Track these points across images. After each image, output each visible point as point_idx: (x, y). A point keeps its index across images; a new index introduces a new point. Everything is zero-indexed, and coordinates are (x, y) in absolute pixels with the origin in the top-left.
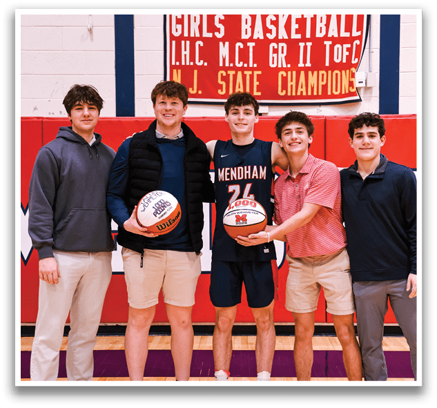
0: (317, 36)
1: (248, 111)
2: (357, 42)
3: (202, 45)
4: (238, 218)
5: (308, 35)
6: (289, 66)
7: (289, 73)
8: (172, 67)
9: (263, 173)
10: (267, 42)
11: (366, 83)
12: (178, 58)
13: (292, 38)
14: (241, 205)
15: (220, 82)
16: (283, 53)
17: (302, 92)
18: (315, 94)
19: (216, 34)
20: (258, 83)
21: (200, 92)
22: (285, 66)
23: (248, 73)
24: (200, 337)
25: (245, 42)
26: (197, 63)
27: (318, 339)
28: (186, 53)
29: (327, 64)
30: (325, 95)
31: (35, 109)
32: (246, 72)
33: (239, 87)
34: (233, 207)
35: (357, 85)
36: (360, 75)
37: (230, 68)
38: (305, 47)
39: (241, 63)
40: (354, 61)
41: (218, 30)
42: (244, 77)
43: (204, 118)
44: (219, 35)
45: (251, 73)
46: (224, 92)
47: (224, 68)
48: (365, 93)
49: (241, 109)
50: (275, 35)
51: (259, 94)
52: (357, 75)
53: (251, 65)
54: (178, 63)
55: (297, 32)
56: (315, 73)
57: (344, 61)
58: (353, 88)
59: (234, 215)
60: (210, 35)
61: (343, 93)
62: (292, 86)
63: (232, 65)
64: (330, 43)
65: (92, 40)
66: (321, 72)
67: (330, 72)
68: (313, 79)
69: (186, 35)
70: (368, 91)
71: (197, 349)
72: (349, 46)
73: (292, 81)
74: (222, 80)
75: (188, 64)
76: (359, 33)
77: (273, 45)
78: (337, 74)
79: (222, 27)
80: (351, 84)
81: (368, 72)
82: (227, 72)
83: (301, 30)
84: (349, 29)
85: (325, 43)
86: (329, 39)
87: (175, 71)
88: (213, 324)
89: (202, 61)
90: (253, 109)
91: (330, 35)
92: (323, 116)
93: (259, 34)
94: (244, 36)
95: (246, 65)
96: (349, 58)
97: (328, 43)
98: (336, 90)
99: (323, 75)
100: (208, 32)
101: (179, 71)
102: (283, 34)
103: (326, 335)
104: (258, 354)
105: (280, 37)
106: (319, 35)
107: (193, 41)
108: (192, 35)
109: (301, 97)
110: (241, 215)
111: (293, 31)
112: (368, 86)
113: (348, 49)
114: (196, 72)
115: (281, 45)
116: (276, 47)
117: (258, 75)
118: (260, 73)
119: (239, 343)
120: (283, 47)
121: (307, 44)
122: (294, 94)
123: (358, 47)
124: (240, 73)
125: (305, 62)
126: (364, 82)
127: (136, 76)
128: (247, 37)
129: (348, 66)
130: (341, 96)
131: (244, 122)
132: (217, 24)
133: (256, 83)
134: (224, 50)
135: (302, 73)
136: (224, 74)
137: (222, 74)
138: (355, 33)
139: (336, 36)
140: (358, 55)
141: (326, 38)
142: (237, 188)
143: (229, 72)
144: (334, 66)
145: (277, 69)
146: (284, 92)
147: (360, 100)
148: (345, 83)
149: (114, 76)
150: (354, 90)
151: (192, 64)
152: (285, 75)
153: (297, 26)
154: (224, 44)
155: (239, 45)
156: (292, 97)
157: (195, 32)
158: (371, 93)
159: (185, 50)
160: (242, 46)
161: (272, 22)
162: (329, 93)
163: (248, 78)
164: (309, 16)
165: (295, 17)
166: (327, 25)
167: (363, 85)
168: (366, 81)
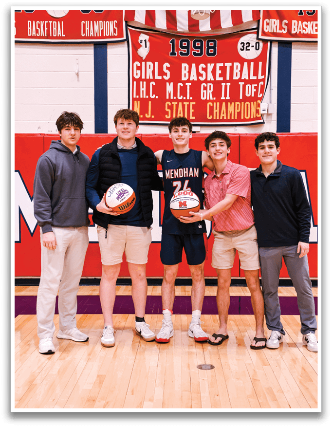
0: (234, 79)
1: (185, 130)
2: (262, 83)
3: (154, 84)
4: (181, 204)
5: (228, 78)
6: (214, 99)
7: (215, 103)
8: (134, 99)
9: (197, 173)
10: (199, 82)
11: (268, 111)
12: (138, 93)
13: (217, 80)
14: (183, 195)
15: (167, 109)
16: (210, 89)
17: (223, 117)
18: (233, 118)
19: (164, 77)
20: (193, 111)
21: (153, 117)
22: (211, 99)
23: (186, 104)
24: (152, 287)
25: (184, 82)
26: (151, 96)
27: (234, 288)
28: (143, 89)
29: (241, 98)
30: (239, 119)
31: (39, 128)
32: (185, 103)
33: (180, 113)
34: (177, 196)
35: (261, 112)
36: (264, 106)
37: (174, 100)
38: (226, 86)
39: (182, 96)
40: (260, 96)
41: (166, 74)
42: (183, 106)
43: (155, 134)
44: (166, 78)
45: (188, 103)
46: (169, 117)
47: (170, 100)
48: (267, 118)
49: (180, 128)
50: (205, 78)
51: (194, 118)
52: (261, 105)
53: (188, 98)
54: (138, 97)
55: (220, 75)
56: (233, 103)
57: (253, 96)
58: (259, 114)
59: (178, 202)
60: (160, 78)
61: (252, 117)
62: (216, 112)
63: (175, 98)
64: (243, 83)
65: (78, 81)
66: (237, 103)
67: (243, 103)
68: (231, 108)
69: (143, 77)
70: (269, 117)
71: (150, 295)
72: (256, 85)
73: (216, 109)
74: (168, 109)
75: (144, 97)
76: (263, 77)
77: (204, 84)
78: (247, 105)
79: (168, 72)
80: (257, 111)
81: (269, 103)
82: (171, 103)
83: (223, 74)
84: (256, 74)
85: (240, 83)
86: (242, 81)
87: (135, 102)
88: (161, 278)
89: (154, 95)
90: (188, 129)
91: (243, 78)
92: (238, 134)
93: (194, 77)
94: (183, 79)
95: (185, 98)
96: (256, 93)
98: (247, 116)
99: (238, 105)
100: (159, 75)
101: (139, 102)
102: (210, 77)
103: (240, 286)
104: (193, 298)
105: (208, 79)
106: (235, 78)
107: (148, 81)
108: (148, 78)
109: (223, 120)
110: (182, 201)
111: (217, 75)
112: (269, 113)
113: (255, 88)
114: (150, 102)
115: (209, 84)
116: (206, 86)
117: (193, 105)
118: (194, 103)
119: (180, 291)
120: (210, 86)
121: (227, 84)
122: (218, 118)
123: (262, 87)
124: (180, 104)
125: (225, 96)
126: (266, 110)
127: (109, 106)
128: (186, 79)
129: (255, 99)
130: (250, 120)
131: (183, 137)
132: (165, 70)
133: (192, 111)
134: (170, 88)
135: (224, 104)
136: (170, 104)
137: (168, 104)
138: (260, 77)
139: (247, 78)
140: (262, 92)
141: (240, 80)
142: (179, 183)
143: (173, 103)
144: (246, 99)
145: (206, 101)
146: (211, 116)
147: (264, 123)
148: (254, 110)
149: (94, 105)
150: (260, 116)
151: (147, 97)
152: (212, 105)
153: (220, 72)
154: (170, 84)
155: (180, 84)
156: (216, 121)
157: (149, 75)
158: (271, 118)
159: (143, 88)
160: (182, 85)
161: (203, 69)
162: (242, 118)
163: (186, 107)
164: (228, 65)
165: (219, 65)
166: (241, 71)
167: (266, 112)
168: (268, 109)
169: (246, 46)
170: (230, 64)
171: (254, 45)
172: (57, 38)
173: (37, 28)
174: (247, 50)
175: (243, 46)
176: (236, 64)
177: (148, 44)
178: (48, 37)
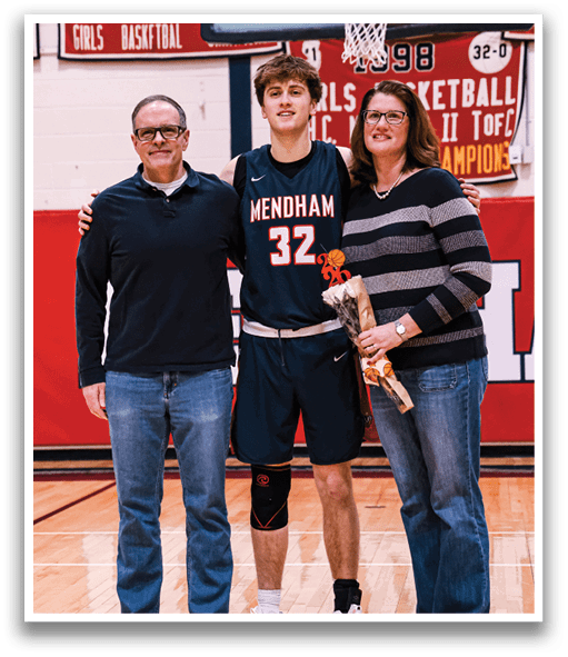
0: (464, 105)
3: (329, 120)
5: (453, 105)
11: (522, 159)
13: (434, 108)
18: (463, 172)
29: (476, 137)
30: (474, 174)
35: (511, 161)
36: (514, 152)
38: (450, 119)
40: (508, 133)
41: (348, 103)
44: (350, 108)
48: (521, 171)
52: (511, 149)
55: (441, 101)
56: (463, 148)
57: (497, 133)
60: (339, 109)
64: (479, 113)
65: (204, 118)
66: (469, 148)
67: (480, 147)
68: (459, 156)
70: (526, 168)
72: (502, 115)
78: (488, 150)
79: (353, 100)
80: (504, 161)
81: (524, 145)
84: (501, 96)
85: (474, 113)
86: (478, 109)
89: (329, 139)
96: (502, 130)
97: (476, 114)
98: (488, 167)
99: (471, 151)
100: (337, 104)
106: (466, 104)
107: (319, 116)
111: (436, 100)
112: (526, 161)
113: (501, 120)
121: (453, 115)
123: (513, 117)
125: (450, 136)
126: (520, 158)
129: (500, 139)
130: (492, 174)
132: (347, 96)
135: (447, 150)
138: (509, 101)
139: (486, 104)
140: (511, 127)
141: (474, 107)
144: (484, 140)
147: (516, 179)
148: (498, 159)
150: (507, 167)
153: (440, 95)
158: (529, 170)
162: (479, 171)
164: (453, 83)
165: (438, 84)
166: (476, 93)
167: (519, 161)
168: (522, 156)
169: (484, 52)
170: (457, 81)
171: (498, 49)
172: (169, 51)
173: (137, 36)
174: (485, 57)
175: (478, 52)
176: (466, 82)
177: (318, 54)
178: (155, 50)
